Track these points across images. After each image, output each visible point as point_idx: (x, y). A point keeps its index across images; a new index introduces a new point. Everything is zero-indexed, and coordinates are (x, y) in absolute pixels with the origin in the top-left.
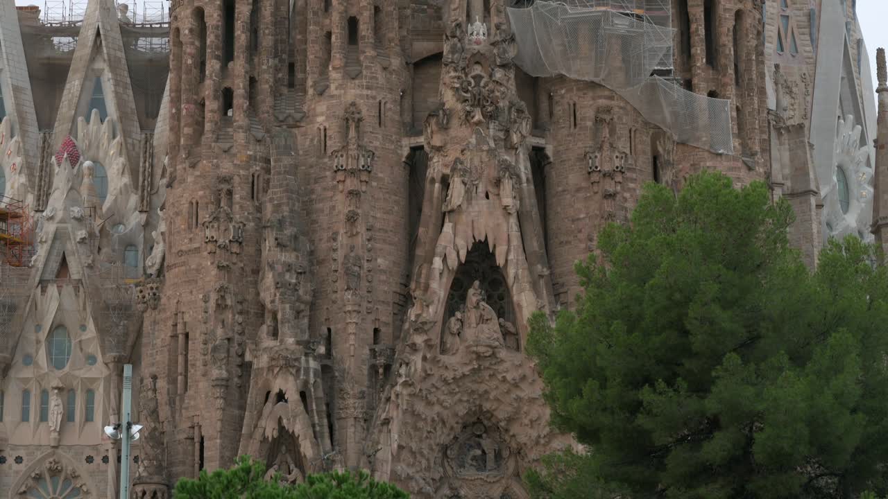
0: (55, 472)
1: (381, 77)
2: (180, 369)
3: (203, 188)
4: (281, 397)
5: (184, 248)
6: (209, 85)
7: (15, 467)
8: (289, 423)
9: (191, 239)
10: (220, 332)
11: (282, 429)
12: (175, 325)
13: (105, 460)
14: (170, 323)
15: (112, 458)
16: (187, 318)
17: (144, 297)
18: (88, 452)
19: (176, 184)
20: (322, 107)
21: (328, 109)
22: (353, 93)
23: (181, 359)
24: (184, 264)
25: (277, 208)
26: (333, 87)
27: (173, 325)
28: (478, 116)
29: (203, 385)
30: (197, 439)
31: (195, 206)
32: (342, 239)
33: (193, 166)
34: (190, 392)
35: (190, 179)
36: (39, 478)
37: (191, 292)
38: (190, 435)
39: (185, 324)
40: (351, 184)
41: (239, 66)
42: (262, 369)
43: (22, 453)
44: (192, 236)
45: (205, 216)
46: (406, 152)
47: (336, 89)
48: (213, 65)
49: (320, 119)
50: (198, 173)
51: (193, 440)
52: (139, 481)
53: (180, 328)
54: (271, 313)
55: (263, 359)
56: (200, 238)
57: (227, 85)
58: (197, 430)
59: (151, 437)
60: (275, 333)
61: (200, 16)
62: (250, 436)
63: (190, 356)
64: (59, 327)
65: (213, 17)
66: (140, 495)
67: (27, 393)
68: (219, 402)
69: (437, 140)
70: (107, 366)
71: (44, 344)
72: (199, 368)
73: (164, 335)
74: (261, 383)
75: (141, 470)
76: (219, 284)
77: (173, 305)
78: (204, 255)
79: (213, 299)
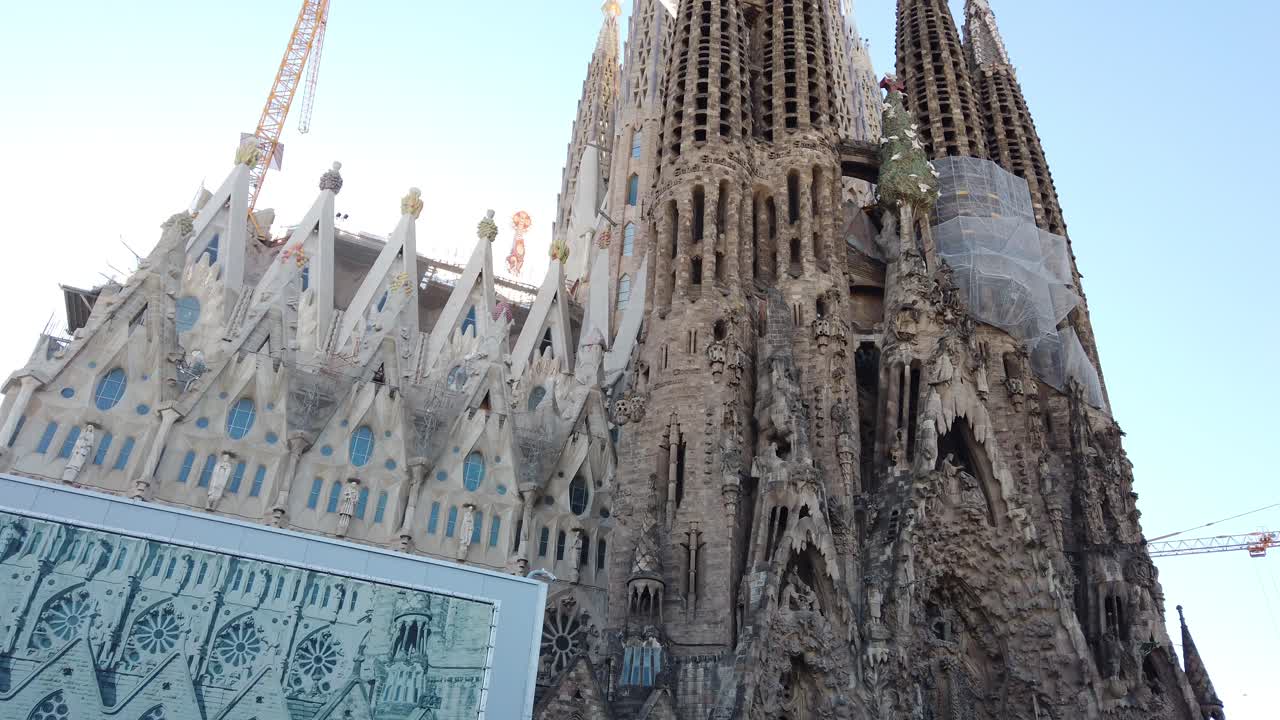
2: (672, 477)
3: (704, 320)
4: (804, 513)
5: (681, 368)
6: (707, 244)
8: (817, 539)
9: (690, 361)
10: (727, 444)
11: (810, 544)
12: (667, 437)
14: (660, 434)
16: (683, 430)
17: (625, 409)
19: (670, 316)
20: (796, 288)
21: (804, 289)
22: (823, 284)
23: (673, 467)
24: (680, 381)
26: (806, 274)
27: (664, 436)
28: (949, 317)
29: (706, 492)
30: (693, 547)
31: (692, 338)
32: (827, 392)
33: (693, 302)
34: (686, 498)
35: (688, 313)
37: (690, 406)
38: (686, 542)
39: (681, 435)
41: (733, 236)
42: (782, 482)
44: (690, 358)
45: (704, 343)
47: (811, 276)
48: (710, 229)
49: (796, 296)
50: (697, 308)
51: (687, 547)
52: (642, 575)
53: (674, 439)
54: (775, 437)
55: (783, 474)
56: (700, 361)
57: (720, 249)
58: (693, 537)
59: (653, 533)
60: (784, 450)
61: (699, 196)
62: (771, 548)
63: (687, 465)
64: (476, 453)
65: (712, 195)
66: (641, 591)
67: (436, 506)
68: (731, 508)
69: (911, 329)
70: (521, 495)
71: (462, 465)
72: (701, 476)
73: (650, 445)
74: (781, 496)
75: (642, 565)
76: (729, 400)
77: (666, 418)
78: (708, 374)
79: (720, 413)
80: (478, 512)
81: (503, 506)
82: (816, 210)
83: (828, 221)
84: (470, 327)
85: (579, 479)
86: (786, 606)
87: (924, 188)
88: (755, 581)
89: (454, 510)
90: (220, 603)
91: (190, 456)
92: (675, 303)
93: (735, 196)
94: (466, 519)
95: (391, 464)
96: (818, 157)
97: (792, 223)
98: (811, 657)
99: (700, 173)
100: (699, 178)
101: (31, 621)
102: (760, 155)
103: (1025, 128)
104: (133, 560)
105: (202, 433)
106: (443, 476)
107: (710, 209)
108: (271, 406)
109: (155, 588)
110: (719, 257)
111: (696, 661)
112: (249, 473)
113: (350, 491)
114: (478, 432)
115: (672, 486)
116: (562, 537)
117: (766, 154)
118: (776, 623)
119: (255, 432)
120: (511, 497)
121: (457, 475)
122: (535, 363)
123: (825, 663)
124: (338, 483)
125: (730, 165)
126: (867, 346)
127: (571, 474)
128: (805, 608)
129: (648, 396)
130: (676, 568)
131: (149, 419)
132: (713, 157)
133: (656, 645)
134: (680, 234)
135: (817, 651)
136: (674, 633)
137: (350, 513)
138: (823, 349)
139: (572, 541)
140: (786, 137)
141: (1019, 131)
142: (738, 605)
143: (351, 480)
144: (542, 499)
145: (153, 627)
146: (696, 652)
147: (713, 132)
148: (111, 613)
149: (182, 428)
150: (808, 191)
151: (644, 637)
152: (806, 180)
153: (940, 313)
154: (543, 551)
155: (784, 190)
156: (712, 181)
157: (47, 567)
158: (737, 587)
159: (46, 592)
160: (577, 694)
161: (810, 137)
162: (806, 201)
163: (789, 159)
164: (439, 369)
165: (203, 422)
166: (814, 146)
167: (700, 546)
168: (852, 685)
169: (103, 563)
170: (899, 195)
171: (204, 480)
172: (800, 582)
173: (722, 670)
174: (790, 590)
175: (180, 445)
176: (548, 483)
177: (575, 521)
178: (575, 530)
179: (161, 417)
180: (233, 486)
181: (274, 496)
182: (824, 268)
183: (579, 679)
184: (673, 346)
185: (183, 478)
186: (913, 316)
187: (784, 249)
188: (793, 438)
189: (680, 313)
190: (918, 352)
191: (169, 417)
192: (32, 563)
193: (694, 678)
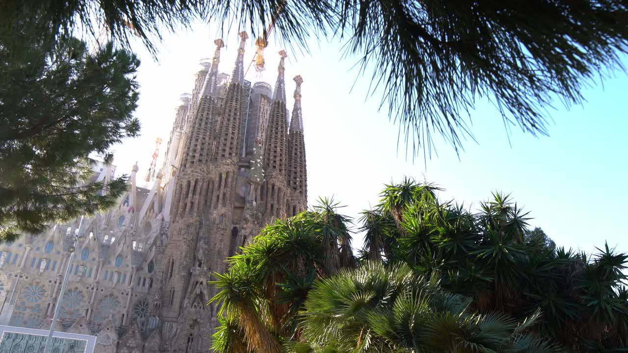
0: (111, 295)
1: (230, 209)
2: (170, 271)
3: (184, 224)
4: (201, 283)
5: (176, 239)
6: (189, 199)
7: (101, 292)
9: (178, 237)
10: (185, 263)
11: (201, 292)
12: (169, 259)
13: (127, 294)
14: (168, 258)
15: (130, 294)
16: (174, 258)
18: (122, 291)
19: (175, 222)
20: (215, 212)
21: (217, 212)
22: (223, 210)
23: (170, 269)
24: (175, 243)
25: (203, 234)
26: (219, 208)
28: (256, 223)
29: (177, 276)
30: (172, 291)
31: (180, 230)
32: (218, 245)
33: (182, 219)
34: (172, 278)
35: (180, 222)
36: (106, 296)
37: (176, 251)
39: (173, 259)
40: (222, 232)
41: (197, 197)
42: (197, 275)
43: (103, 288)
45: (183, 232)
46: (232, 228)
48: (190, 195)
49: (215, 215)
50: (183, 221)
51: (171, 291)
52: (156, 300)
53: (171, 260)
54: (199, 260)
55: (197, 272)
56: (181, 238)
57: (193, 201)
58: (173, 289)
59: (161, 288)
60: (200, 266)
61: (189, 182)
62: (191, 292)
63: (174, 268)
64: (120, 255)
65: (193, 183)
66: (155, 304)
67: (107, 272)
68: (183, 282)
69: (245, 226)
70: (133, 268)
71: (115, 260)
72: (177, 272)
73: (165, 261)
74: (196, 278)
75: (157, 297)
76: (187, 251)
77: (170, 254)
78: (182, 242)
79: (184, 254)
80: (119, 273)
81: (127, 272)
82: (226, 186)
83: (229, 189)
84: (126, 204)
85: (152, 262)
86: (193, 308)
87: (258, 180)
88: (186, 301)
89: (112, 273)
90: (41, 344)
91: (34, 259)
92: (177, 218)
93: (200, 183)
94: (116, 276)
95: (94, 259)
96: (229, 168)
97: (218, 190)
98: (199, 320)
99: (190, 176)
100: (189, 178)
101: (12, 349)
102: (211, 167)
103: (301, 152)
104: (27, 338)
105: (38, 252)
106: (109, 263)
107: (191, 188)
108: (58, 243)
109: (30, 342)
110: (192, 203)
111: (168, 322)
112: (51, 264)
113: (81, 269)
114: (120, 249)
115: (169, 274)
116: (145, 280)
117: (214, 166)
118: (189, 313)
119: (54, 251)
120: (129, 269)
121: (113, 263)
122: (147, 215)
123: (202, 321)
124: (78, 266)
125: (200, 173)
126: (235, 228)
127: (149, 261)
128: (198, 308)
129: (166, 246)
130: (167, 297)
131: (22, 248)
132: (195, 171)
133: (157, 318)
134: (182, 196)
135: (200, 318)
136: (164, 314)
137: (81, 275)
138: (219, 232)
139: (148, 282)
140: (220, 161)
141: (299, 153)
142: (181, 307)
143: (82, 265)
144: (139, 269)
145: (30, 349)
146: (170, 319)
147: (196, 162)
148: (23, 347)
149: (32, 252)
150: (224, 180)
151: (154, 316)
152: (224, 176)
153: (254, 222)
154: (139, 284)
155: (217, 179)
156: (193, 179)
157: (14, 341)
158: (182, 303)
159: (14, 345)
160: (134, 332)
161: (228, 161)
162: (223, 183)
163: (220, 169)
164: (115, 218)
165: (38, 249)
166: (228, 165)
167: (174, 291)
168: (208, 327)
169: (22, 339)
170: (251, 181)
171: (38, 267)
172: (199, 300)
173: (174, 325)
174: (196, 304)
175: (32, 256)
176: (141, 264)
177: (149, 275)
178: (149, 278)
179: (26, 249)
180: (47, 268)
181: (59, 270)
182: (224, 205)
183: (134, 328)
184: (175, 232)
185: (32, 266)
186: (246, 222)
187: (214, 199)
188: (203, 262)
189: (178, 222)
190: (246, 233)
191: (28, 249)
192: (11, 340)
193: (167, 325)
